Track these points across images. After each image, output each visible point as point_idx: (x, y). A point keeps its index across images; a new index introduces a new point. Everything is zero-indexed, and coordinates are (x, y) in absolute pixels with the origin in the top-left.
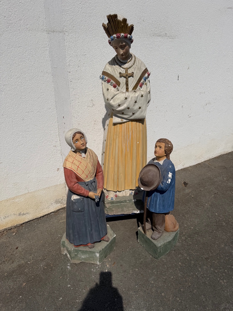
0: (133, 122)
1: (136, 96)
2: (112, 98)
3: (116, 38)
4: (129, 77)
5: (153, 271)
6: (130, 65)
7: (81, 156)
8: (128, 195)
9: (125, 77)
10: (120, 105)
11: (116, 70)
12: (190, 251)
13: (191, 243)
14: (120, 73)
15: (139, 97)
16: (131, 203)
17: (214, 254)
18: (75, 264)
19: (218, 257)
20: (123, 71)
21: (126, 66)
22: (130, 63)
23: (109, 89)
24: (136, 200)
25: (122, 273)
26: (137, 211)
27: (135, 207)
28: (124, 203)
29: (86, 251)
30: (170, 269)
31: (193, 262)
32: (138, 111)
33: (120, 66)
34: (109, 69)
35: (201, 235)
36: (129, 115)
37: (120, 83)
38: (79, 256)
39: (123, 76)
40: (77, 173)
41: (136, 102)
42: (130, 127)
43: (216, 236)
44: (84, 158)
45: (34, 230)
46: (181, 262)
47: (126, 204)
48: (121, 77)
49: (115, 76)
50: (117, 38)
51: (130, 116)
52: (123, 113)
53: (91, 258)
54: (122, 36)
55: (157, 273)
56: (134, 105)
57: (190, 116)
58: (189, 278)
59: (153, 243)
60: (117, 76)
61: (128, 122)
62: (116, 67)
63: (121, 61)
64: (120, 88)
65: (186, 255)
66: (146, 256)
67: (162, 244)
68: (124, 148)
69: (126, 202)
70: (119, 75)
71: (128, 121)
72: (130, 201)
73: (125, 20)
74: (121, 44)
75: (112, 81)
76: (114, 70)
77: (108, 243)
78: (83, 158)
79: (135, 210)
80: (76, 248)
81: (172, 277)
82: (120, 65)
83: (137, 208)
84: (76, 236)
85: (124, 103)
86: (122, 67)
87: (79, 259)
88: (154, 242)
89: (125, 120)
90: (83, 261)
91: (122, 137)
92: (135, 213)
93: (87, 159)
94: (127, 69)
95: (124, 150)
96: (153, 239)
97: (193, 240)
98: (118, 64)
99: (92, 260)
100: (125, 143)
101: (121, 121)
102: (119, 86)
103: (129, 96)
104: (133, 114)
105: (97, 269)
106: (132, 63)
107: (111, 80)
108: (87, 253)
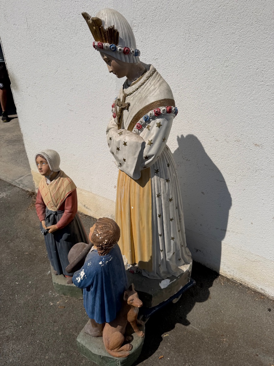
7: (46, 181)
14: (118, 100)
15: (122, 144)
22: (133, 86)
25: (52, 320)
32: (123, 162)
41: (118, 149)
44: (48, 184)
56: (117, 152)
67: (82, 342)
78: (46, 184)
94: (124, 96)
103: (113, 137)
104: (121, 164)
105: (52, 295)
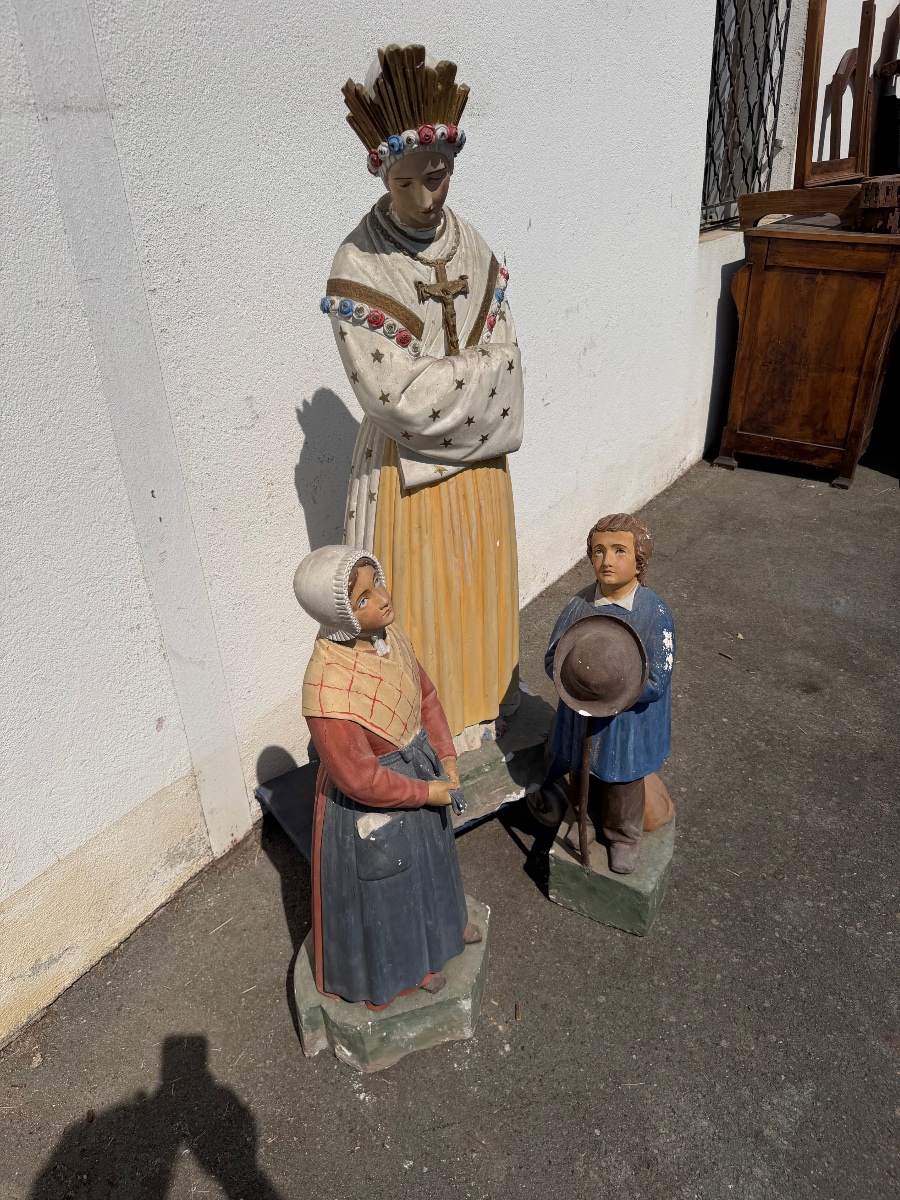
0: (478, 470)
1: (495, 369)
2: (403, 392)
3: (415, 146)
4: (455, 296)
5: (652, 981)
6: (448, 248)
7: (374, 652)
8: (478, 744)
9: (438, 299)
10: (439, 412)
11: (400, 270)
12: (719, 870)
13: (708, 842)
14: (418, 285)
15: (504, 371)
16: (497, 771)
17: (789, 853)
18: (382, 1073)
19: (804, 859)
20: (428, 276)
21: (432, 252)
22: (444, 237)
23: (382, 355)
24: (514, 753)
25: (565, 1031)
26: (518, 793)
27: (511, 780)
28: (473, 777)
29: (422, 1009)
30: (698, 953)
31: (747, 903)
32: (498, 424)
33: (413, 256)
34: (364, 272)
35: (723, 806)
36: (469, 447)
37: (423, 324)
38: (398, 1037)
39: (431, 295)
40: (372, 724)
41: (493, 393)
42: (471, 491)
43: (762, 791)
44: (386, 656)
45: (119, 1009)
46: (715, 917)
47: (479, 779)
48: (422, 299)
49: (399, 298)
50: (421, 143)
51: (470, 450)
52: (447, 444)
53: (441, 1025)
54: (443, 134)
55: (669, 983)
56: (489, 405)
57: (546, 402)
58: (766, 958)
59: (625, 886)
60: (407, 297)
61: (462, 471)
62: (398, 260)
63: (410, 231)
64: (422, 346)
65: (716, 888)
66: (603, 941)
67: (654, 879)
68: (455, 574)
69: (479, 775)
70: (413, 294)
71: (461, 468)
72: (492, 764)
73: (449, 70)
74: (430, 169)
75: (390, 320)
76: (390, 273)
77: (483, 947)
78: (383, 659)
79: (511, 793)
80: (384, 1015)
81: (719, 976)
82: (413, 250)
83: (517, 781)
84: (385, 970)
85: (453, 404)
86: (421, 260)
87: (398, 1049)
88: (628, 884)
89: (451, 469)
90: (412, 1049)
91: (447, 534)
92: (511, 800)
93: (395, 659)
94: (440, 267)
95: (455, 583)
96: (622, 871)
97: (707, 828)
98: (399, 248)
99: (444, 1034)
100: (457, 556)
101: (438, 476)
102: (419, 338)
103: (469, 374)
104: (484, 439)
106: (451, 238)
107: (386, 316)
108: (427, 1014)
